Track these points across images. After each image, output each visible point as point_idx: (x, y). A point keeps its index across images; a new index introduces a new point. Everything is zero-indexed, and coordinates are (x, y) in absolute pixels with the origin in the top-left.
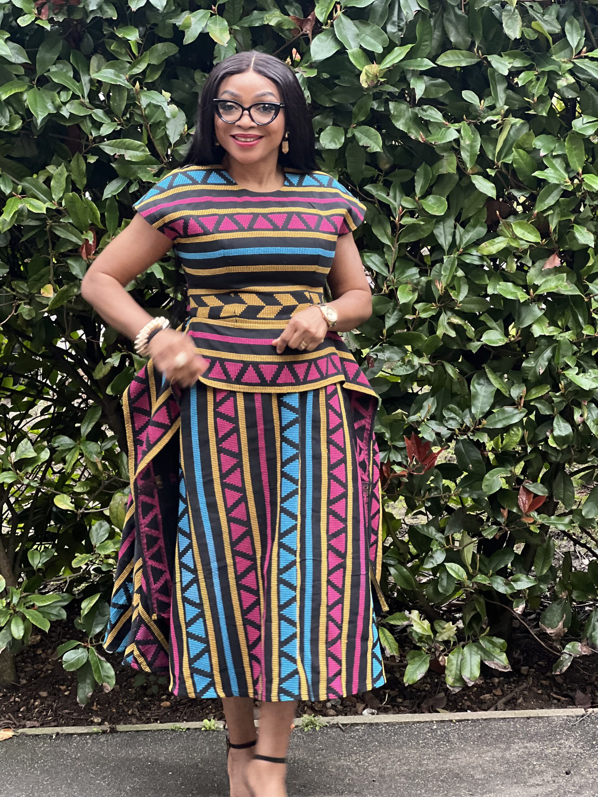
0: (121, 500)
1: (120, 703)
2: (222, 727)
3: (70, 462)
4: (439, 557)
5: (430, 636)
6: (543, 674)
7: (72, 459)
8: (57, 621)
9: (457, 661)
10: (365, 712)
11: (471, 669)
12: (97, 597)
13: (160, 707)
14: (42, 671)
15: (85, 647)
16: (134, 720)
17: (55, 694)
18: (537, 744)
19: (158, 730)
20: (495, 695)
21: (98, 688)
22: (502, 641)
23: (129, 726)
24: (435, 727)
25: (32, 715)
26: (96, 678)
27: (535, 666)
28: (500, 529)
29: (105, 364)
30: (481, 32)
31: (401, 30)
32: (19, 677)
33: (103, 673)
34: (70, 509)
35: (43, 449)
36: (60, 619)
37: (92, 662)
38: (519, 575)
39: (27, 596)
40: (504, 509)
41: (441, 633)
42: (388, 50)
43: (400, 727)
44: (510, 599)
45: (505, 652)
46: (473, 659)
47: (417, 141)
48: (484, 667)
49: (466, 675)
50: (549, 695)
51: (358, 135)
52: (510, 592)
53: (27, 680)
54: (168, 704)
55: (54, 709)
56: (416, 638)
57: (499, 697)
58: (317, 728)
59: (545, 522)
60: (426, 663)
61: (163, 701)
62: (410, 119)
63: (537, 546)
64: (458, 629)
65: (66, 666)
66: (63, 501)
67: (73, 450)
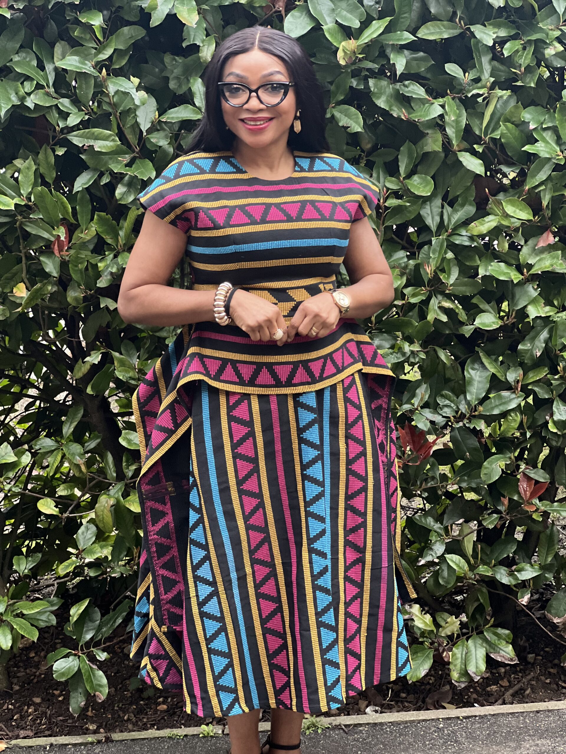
0: (107, 502)
1: (116, 708)
2: (220, 732)
3: (53, 464)
4: (439, 549)
5: (432, 631)
6: (551, 662)
7: (54, 462)
8: (47, 627)
9: (462, 654)
10: (368, 710)
11: (477, 663)
12: (86, 603)
13: (156, 711)
14: (35, 676)
15: (75, 655)
16: (130, 726)
17: (49, 700)
18: (548, 741)
19: (154, 738)
20: (502, 686)
21: (90, 698)
22: (507, 632)
23: (125, 734)
24: (441, 725)
25: (26, 723)
26: (88, 688)
27: (542, 653)
28: (501, 518)
29: (84, 363)
30: (462, 2)
32: (12, 683)
33: (95, 682)
34: (55, 513)
35: (23, 453)
36: (50, 625)
37: (83, 671)
38: (523, 564)
39: (15, 603)
40: (504, 497)
41: (444, 628)
42: (366, 24)
43: (405, 727)
44: (515, 589)
45: (511, 643)
46: (478, 652)
47: (399, 119)
48: (490, 661)
49: (471, 669)
50: (557, 685)
51: (337, 114)
52: (514, 582)
53: (20, 686)
54: (165, 707)
55: (48, 716)
56: (418, 633)
57: (507, 689)
58: (320, 731)
59: (547, 509)
60: (429, 659)
61: (159, 704)
62: (391, 96)
63: (540, 533)
64: (461, 623)
65: (57, 676)
66: (47, 506)
67: (55, 452)
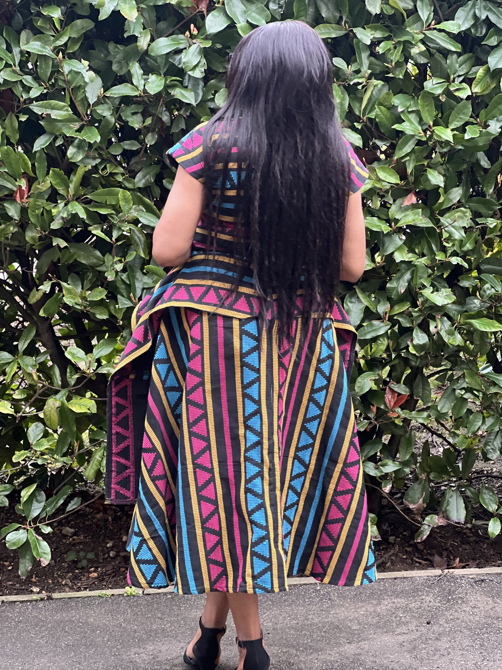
0: (54, 404)
1: (55, 576)
3: (10, 374)
6: (408, 542)
7: (11, 371)
8: (1, 508)
12: (34, 486)
13: (89, 577)
15: (25, 529)
16: (67, 589)
18: (403, 600)
19: (87, 597)
21: (36, 563)
22: (374, 516)
23: (63, 594)
24: (318, 588)
26: (35, 554)
27: (401, 535)
28: (371, 423)
29: (37, 290)
30: (347, 9)
31: (281, 7)
33: (40, 551)
34: (10, 413)
36: (3, 506)
37: (31, 541)
38: (387, 461)
40: (373, 405)
44: (379, 480)
45: (376, 525)
50: (412, 560)
52: (379, 474)
54: (96, 575)
59: (408, 416)
61: (91, 572)
63: (401, 436)
65: (9, 545)
66: (4, 407)
67: (12, 363)
